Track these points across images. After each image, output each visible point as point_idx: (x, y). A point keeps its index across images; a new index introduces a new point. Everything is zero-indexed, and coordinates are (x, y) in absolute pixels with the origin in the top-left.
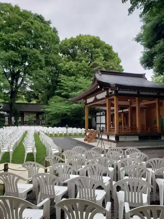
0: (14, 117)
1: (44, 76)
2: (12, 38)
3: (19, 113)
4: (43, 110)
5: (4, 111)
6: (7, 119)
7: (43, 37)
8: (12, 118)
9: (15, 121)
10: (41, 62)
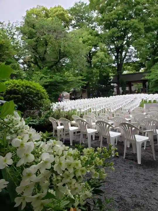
0: (121, 88)
1: (144, 44)
2: (112, 16)
3: (125, 83)
4: (144, 79)
5: (114, 83)
6: (115, 89)
7: (141, 3)
8: (120, 88)
9: (122, 91)
10: (140, 30)
